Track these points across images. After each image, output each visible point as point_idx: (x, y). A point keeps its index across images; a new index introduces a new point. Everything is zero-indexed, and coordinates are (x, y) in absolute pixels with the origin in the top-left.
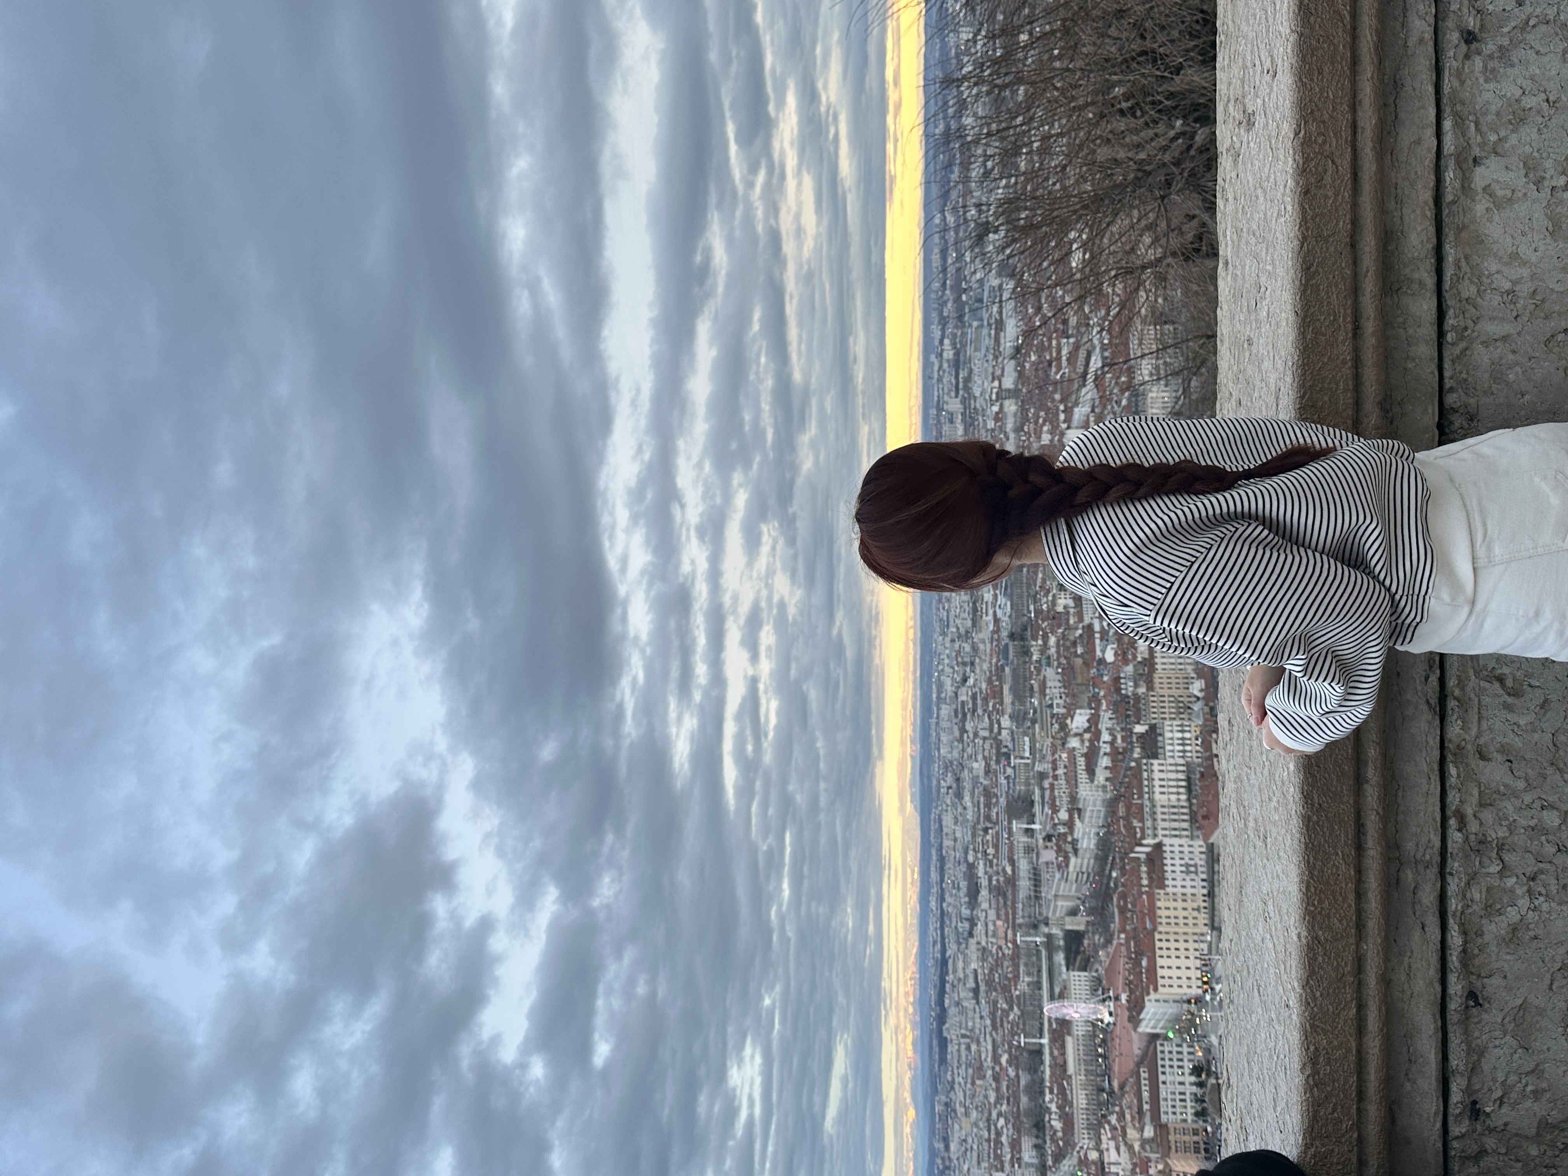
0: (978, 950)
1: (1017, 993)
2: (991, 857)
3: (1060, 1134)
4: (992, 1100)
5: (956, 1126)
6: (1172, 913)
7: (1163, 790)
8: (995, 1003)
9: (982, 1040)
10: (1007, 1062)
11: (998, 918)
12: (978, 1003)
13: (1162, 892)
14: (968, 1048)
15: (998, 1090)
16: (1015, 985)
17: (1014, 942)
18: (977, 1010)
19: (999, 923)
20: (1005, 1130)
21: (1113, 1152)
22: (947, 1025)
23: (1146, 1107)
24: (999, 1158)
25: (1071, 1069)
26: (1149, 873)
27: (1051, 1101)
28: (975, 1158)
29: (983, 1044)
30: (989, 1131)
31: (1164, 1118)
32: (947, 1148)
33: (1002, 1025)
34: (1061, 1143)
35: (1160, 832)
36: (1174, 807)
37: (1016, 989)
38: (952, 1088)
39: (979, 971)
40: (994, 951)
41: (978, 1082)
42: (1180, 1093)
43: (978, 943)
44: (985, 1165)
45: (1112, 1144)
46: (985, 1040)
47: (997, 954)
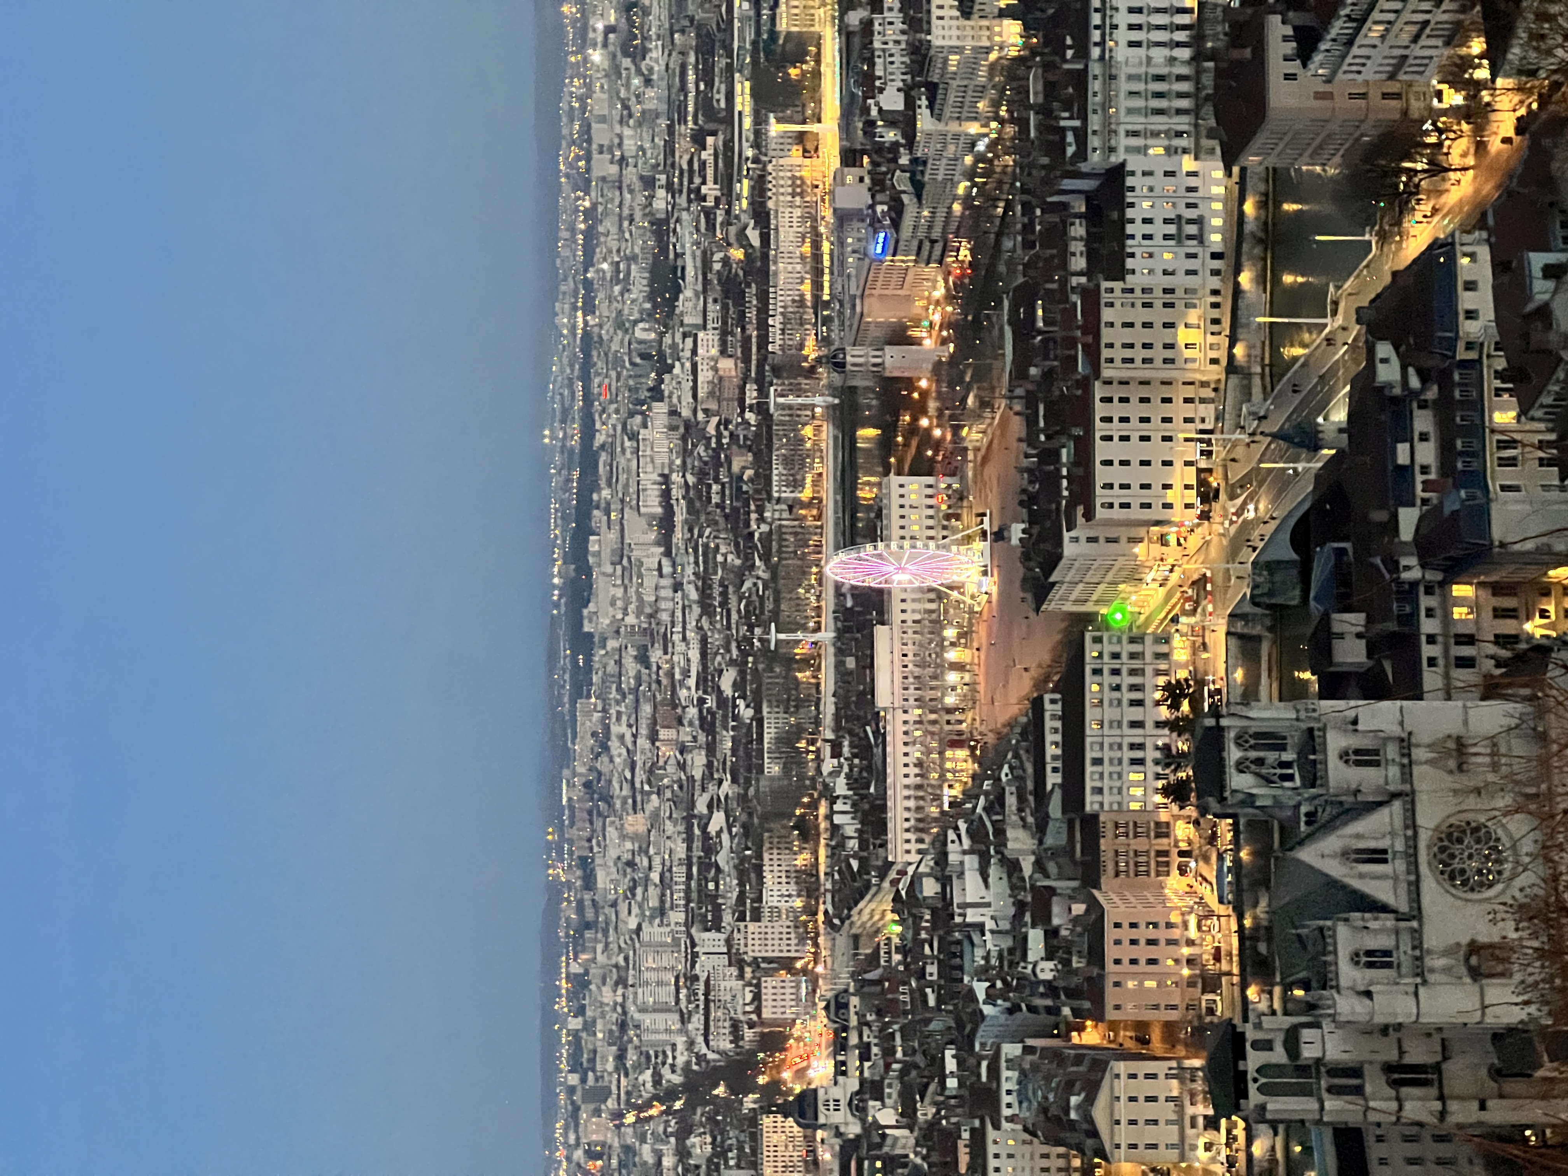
0: (673, 428)
1: (764, 528)
2: (710, 203)
3: (853, 844)
4: (698, 774)
5: (611, 832)
6: (1139, 336)
7: (1135, 36)
8: (709, 553)
9: (677, 638)
10: (735, 686)
11: (723, 352)
12: (668, 553)
13: (1117, 285)
14: (643, 659)
15: (711, 749)
16: (760, 510)
17: (761, 409)
18: (667, 569)
19: (727, 365)
20: (725, 837)
21: (972, 878)
22: (592, 607)
23: (1053, 779)
24: (712, 900)
25: (883, 698)
26: (1090, 240)
27: (835, 773)
28: (654, 902)
29: (680, 647)
30: (689, 840)
31: (1091, 803)
32: (589, 881)
33: (724, 604)
34: (855, 864)
35: (1123, 142)
36: (1159, 78)
37: (761, 519)
38: (606, 748)
39: (676, 477)
40: (711, 430)
41: (663, 734)
42: (1133, 747)
43: (673, 412)
44: (677, 917)
45: (971, 862)
46: (684, 639)
47: (719, 436)
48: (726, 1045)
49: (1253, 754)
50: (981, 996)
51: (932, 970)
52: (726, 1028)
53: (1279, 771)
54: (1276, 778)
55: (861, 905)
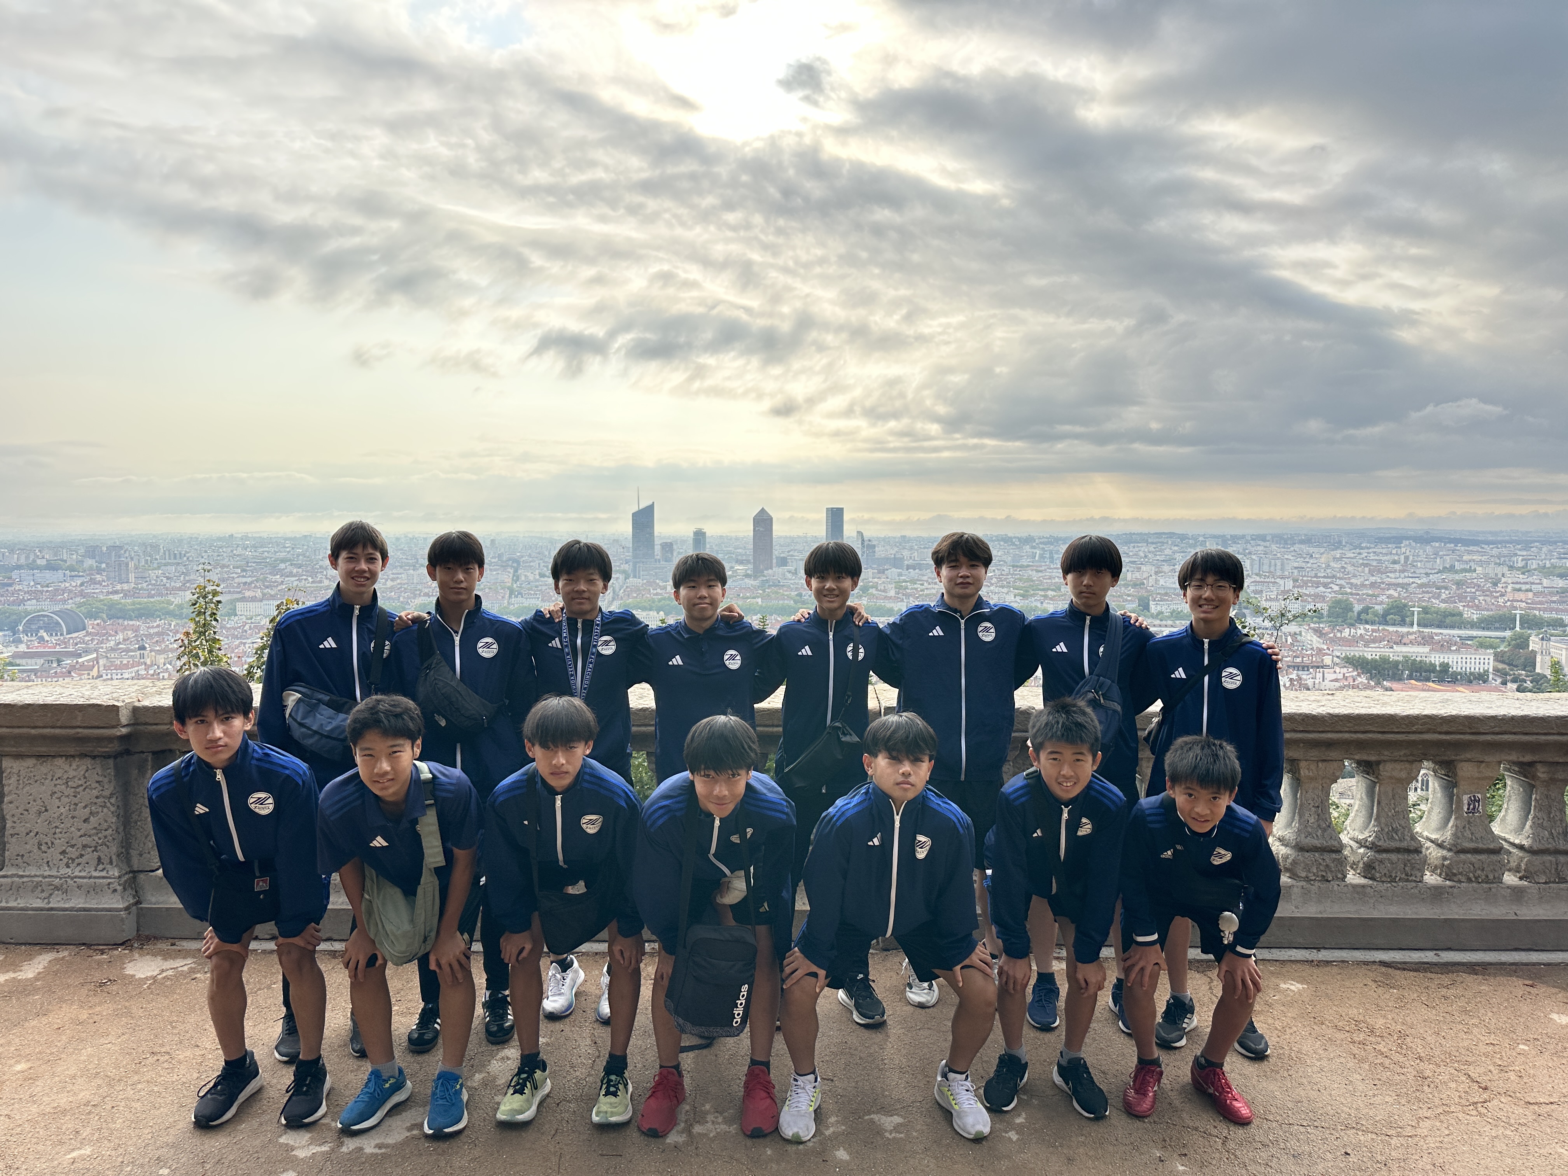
0: (1497, 575)
1: (1461, 608)
3: (1339, 635)
4: (1353, 581)
5: (1322, 550)
8: (1445, 587)
9: (1406, 574)
10: (1392, 595)
11: (1536, 595)
12: (1441, 572)
14: (1396, 562)
15: (1364, 586)
16: (1467, 606)
17: (1513, 608)
18: (1434, 571)
19: (1530, 595)
20: (1330, 590)
21: (1334, 676)
22: (1413, 544)
24: (1305, 584)
27: (1366, 630)
29: (1402, 575)
30: (1324, 577)
32: (1302, 542)
33: (1425, 592)
34: (1332, 635)
38: (1356, 547)
40: (1498, 589)
41: (1367, 569)
43: (1504, 575)
46: (1405, 577)
47: (1497, 592)
48: (1252, 588)
50: (1291, 676)
51: (1299, 660)
52: (1259, 588)
55: (1315, 637)
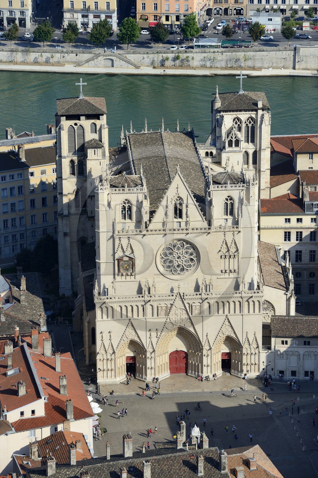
49: (244, 126)
53: (234, 140)
54: (230, 138)
